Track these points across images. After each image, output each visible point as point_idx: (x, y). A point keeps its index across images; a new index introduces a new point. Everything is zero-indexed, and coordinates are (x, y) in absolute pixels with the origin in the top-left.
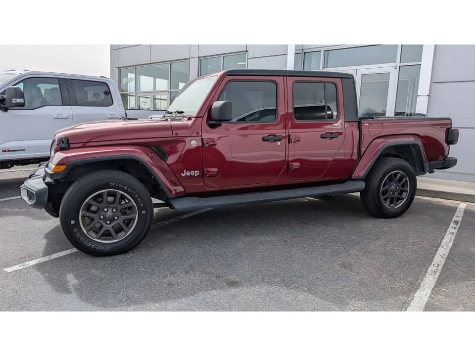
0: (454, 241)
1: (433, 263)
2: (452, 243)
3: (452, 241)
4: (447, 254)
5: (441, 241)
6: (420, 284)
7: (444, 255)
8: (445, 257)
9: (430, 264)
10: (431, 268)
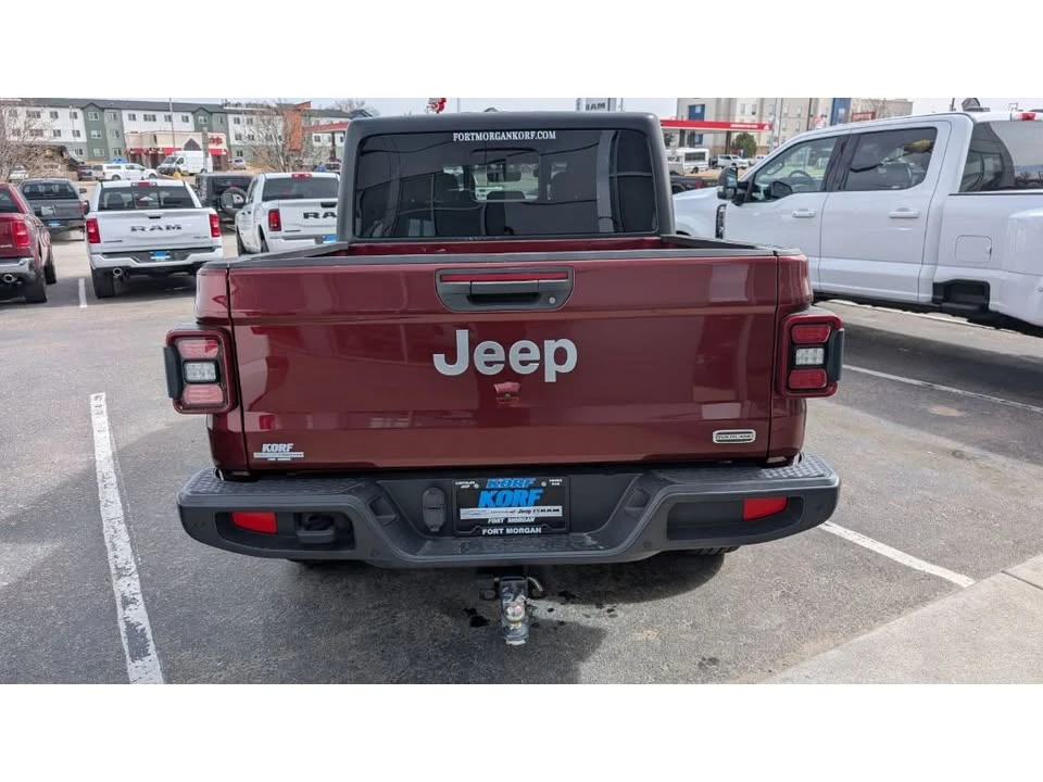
0: (105, 548)
1: (116, 486)
2: (107, 540)
3: (108, 545)
4: (102, 508)
5: (130, 533)
6: (115, 460)
7: (106, 506)
8: (102, 504)
9: (119, 483)
10: (114, 479)
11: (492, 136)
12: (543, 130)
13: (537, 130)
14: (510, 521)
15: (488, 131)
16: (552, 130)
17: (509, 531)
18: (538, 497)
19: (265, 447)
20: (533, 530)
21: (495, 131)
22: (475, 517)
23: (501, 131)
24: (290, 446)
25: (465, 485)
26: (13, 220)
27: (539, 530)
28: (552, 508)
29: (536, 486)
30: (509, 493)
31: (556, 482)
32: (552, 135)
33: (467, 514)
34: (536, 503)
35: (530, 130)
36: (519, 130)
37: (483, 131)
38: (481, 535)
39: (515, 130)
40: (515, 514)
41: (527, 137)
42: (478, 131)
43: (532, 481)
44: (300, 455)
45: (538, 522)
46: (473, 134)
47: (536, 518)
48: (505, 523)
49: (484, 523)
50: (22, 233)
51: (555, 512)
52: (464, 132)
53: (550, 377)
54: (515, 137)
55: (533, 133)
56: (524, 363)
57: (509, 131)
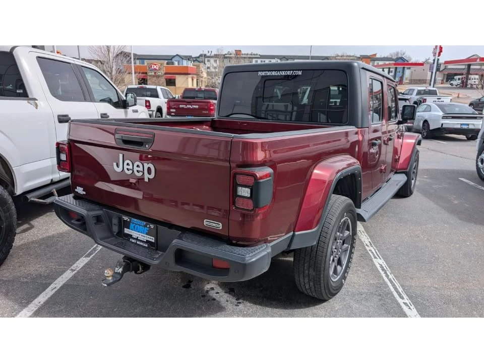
11: (274, 73)
12: (296, 70)
13: (293, 70)
14: (139, 238)
15: (272, 71)
16: (300, 70)
17: (138, 243)
18: (147, 231)
19: (77, 187)
20: (145, 245)
21: (275, 71)
22: (129, 233)
23: (278, 71)
24: (82, 189)
25: (126, 218)
26: (210, 102)
27: (147, 246)
28: (151, 237)
29: (146, 226)
30: (138, 226)
31: (152, 226)
32: (300, 73)
33: (126, 231)
34: (147, 234)
35: (290, 70)
36: (285, 71)
37: (270, 71)
38: (130, 241)
40: (140, 236)
41: (289, 74)
42: (269, 71)
43: (145, 223)
44: (85, 193)
45: (147, 242)
46: (266, 72)
47: (147, 240)
48: (137, 239)
49: (131, 236)
50: (212, 108)
51: (152, 239)
52: (263, 71)
53: (146, 180)
54: (283, 74)
55: (291, 72)
56: (138, 171)
57: (281, 71)
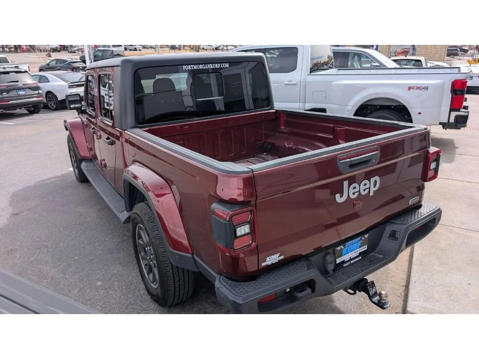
11: (201, 67)
12: (223, 63)
13: (220, 63)
15: (199, 64)
16: (227, 63)
17: (352, 262)
18: (361, 244)
19: (268, 259)
20: (359, 259)
21: (202, 64)
22: (341, 261)
23: (205, 64)
24: (278, 255)
25: (339, 248)
28: (364, 247)
29: (361, 239)
30: (352, 246)
31: (366, 236)
32: (227, 65)
33: (338, 261)
34: (360, 247)
35: (217, 63)
36: (213, 63)
37: (197, 64)
38: (343, 267)
39: (211, 63)
40: (353, 254)
41: (217, 67)
42: (195, 64)
43: (359, 238)
44: (282, 257)
45: (360, 254)
46: (192, 66)
48: (351, 260)
49: (344, 262)
51: (365, 248)
52: (188, 65)
54: (211, 67)
57: (208, 64)
